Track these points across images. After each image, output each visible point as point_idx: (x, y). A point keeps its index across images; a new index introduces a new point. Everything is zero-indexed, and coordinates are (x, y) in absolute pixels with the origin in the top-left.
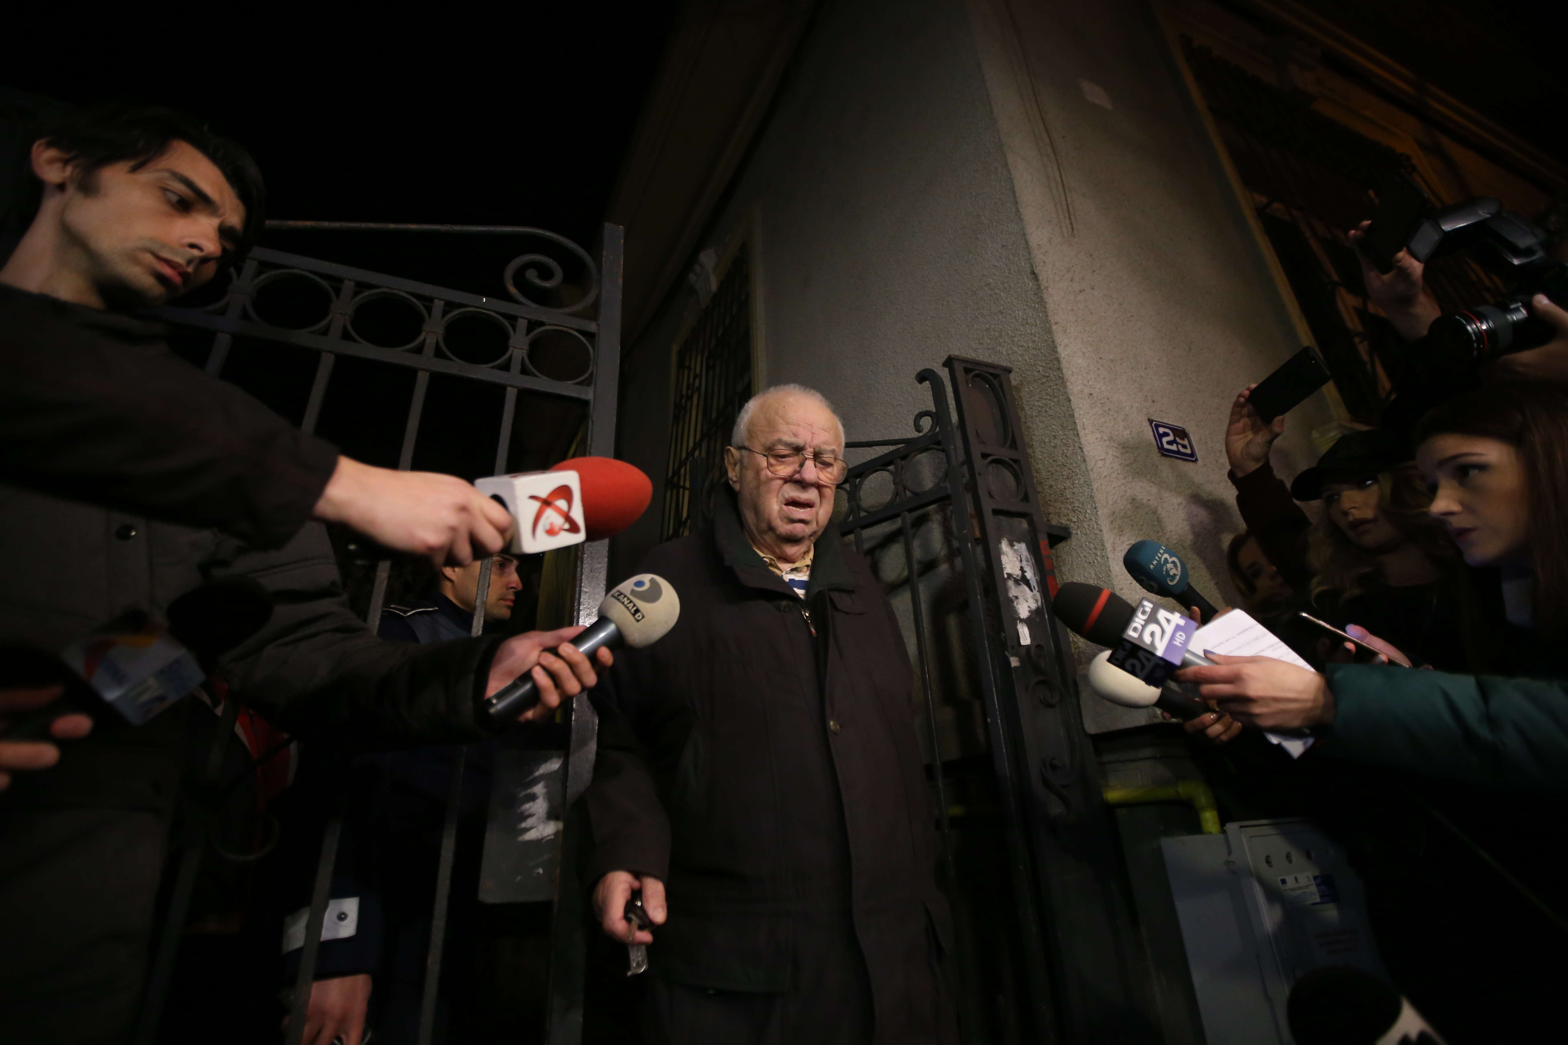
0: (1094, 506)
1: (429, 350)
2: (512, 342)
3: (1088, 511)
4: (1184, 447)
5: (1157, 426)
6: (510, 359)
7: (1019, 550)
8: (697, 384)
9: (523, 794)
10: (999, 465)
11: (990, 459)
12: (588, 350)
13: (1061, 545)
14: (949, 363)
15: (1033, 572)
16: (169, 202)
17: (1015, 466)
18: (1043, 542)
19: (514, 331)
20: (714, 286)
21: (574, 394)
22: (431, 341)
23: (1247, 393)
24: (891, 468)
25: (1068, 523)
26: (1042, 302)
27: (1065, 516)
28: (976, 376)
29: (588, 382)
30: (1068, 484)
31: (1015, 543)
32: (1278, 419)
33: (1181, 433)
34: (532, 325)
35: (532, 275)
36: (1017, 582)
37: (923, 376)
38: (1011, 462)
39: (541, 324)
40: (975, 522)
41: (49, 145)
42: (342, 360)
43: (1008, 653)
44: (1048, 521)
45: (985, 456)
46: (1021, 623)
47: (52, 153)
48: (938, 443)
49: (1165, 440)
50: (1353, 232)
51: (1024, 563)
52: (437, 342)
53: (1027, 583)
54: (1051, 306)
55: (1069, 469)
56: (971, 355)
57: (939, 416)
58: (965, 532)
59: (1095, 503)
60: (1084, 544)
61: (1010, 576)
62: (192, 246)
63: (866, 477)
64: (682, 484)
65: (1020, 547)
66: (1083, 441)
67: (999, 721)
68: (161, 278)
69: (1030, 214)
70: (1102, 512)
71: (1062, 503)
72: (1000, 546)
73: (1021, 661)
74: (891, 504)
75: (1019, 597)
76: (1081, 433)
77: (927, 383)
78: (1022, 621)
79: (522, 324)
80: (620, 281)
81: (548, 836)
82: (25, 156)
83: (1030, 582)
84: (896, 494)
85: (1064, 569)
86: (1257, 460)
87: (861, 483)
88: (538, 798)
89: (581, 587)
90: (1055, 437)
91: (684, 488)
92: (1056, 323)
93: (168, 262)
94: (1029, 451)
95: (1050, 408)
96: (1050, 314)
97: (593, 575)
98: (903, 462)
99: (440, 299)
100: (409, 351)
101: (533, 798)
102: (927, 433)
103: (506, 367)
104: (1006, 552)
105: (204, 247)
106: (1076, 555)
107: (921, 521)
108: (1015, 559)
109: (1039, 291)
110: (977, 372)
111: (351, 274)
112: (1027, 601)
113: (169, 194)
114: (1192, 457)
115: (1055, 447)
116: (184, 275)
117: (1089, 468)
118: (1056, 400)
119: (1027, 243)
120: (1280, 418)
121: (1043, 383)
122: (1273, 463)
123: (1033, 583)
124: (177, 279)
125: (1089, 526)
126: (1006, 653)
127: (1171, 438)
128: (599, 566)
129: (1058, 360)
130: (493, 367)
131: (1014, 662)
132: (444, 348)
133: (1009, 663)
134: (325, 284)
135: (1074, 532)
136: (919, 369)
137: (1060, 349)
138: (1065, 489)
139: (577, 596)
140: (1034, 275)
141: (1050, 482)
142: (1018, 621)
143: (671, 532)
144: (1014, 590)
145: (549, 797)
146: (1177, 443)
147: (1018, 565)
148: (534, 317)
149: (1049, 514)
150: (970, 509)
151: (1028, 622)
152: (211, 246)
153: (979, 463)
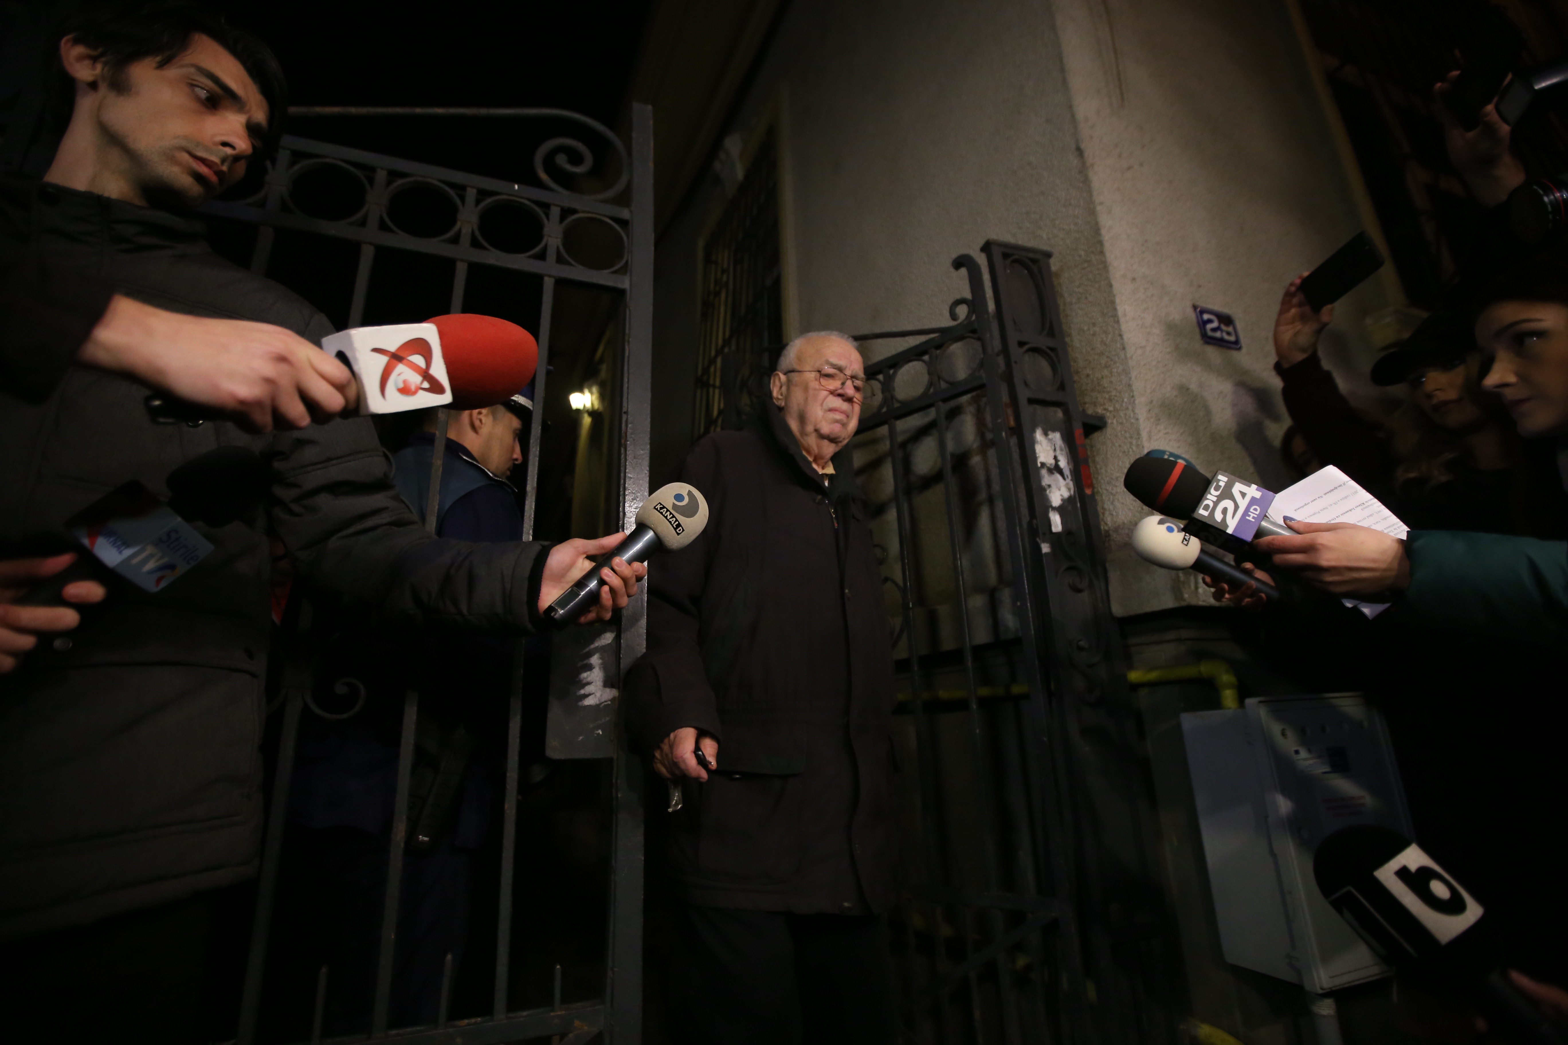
0: (1132, 395)
1: (465, 240)
2: (546, 230)
3: (1126, 400)
4: (1229, 334)
5: (1202, 312)
6: (545, 248)
7: (1054, 439)
8: (725, 278)
9: (580, 664)
10: (1036, 355)
11: (1026, 347)
12: (621, 238)
13: (1096, 435)
14: (987, 248)
15: (1066, 461)
16: (198, 99)
17: (1052, 354)
18: (1078, 431)
19: (548, 219)
20: (740, 174)
21: (610, 283)
22: (466, 231)
23: (1298, 281)
24: (926, 358)
25: (1104, 412)
26: (1087, 181)
27: (1101, 405)
28: (1015, 261)
29: (624, 270)
30: (1106, 372)
31: (1049, 433)
32: (1326, 309)
33: (1226, 320)
34: (566, 212)
35: (561, 160)
36: (1050, 471)
37: (959, 263)
38: (1049, 351)
39: (574, 211)
40: (1010, 411)
41: (77, 41)
42: (381, 252)
43: (1040, 539)
44: (1084, 410)
45: (1021, 344)
46: (1053, 512)
47: (80, 50)
48: (974, 331)
49: (1209, 326)
50: (1438, 85)
51: (1058, 453)
52: (473, 232)
53: (1060, 472)
54: (1096, 183)
55: (1108, 357)
56: (1008, 238)
57: (976, 303)
58: (999, 421)
59: (1132, 391)
60: (1119, 434)
61: (1043, 465)
62: (225, 144)
63: (901, 367)
64: (711, 382)
65: (1055, 437)
66: (1123, 327)
67: (1029, 604)
68: (198, 177)
69: (1077, 82)
70: (1141, 401)
71: (1099, 392)
72: (1034, 435)
73: (1053, 547)
74: (925, 394)
75: (1052, 486)
76: (1122, 320)
77: (963, 271)
78: (1054, 509)
79: (555, 212)
80: (651, 165)
81: (605, 702)
82: (53, 56)
83: (1064, 470)
84: (931, 384)
85: (1097, 459)
86: (1303, 350)
87: (895, 373)
88: (594, 668)
89: (625, 472)
90: (1094, 324)
91: (714, 386)
92: (1101, 203)
93: (203, 161)
94: (1067, 340)
95: (1090, 294)
96: (1095, 193)
97: (637, 462)
98: (938, 352)
99: (473, 187)
100: (445, 241)
101: (590, 668)
102: (964, 321)
103: (542, 256)
104: (1041, 441)
105: (235, 145)
106: (1110, 445)
107: (954, 413)
108: (1049, 448)
109: (1083, 169)
110: (1016, 257)
111: (383, 162)
112: (1060, 490)
113: (197, 90)
114: (1236, 345)
115: (1094, 335)
116: (219, 174)
117: (1128, 355)
118: (1097, 286)
119: (1073, 116)
120: (1329, 307)
121: (1084, 269)
122: (1321, 354)
123: (1067, 472)
124: (214, 179)
125: (1125, 414)
126: (1038, 540)
127: (1215, 324)
128: (642, 452)
129: (1101, 243)
130: (530, 257)
131: (1045, 548)
132: (480, 238)
133: (1040, 549)
134: (359, 173)
135: (1109, 421)
136: (954, 256)
137: (1103, 232)
138: (1103, 378)
139: (622, 481)
140: (1080, 152)
141: (1088, 371)
142: (1050, 510)
143: (702, 430)
144: (1046, 479)
145: (605, 667)
146: (1222, 331)
147: (1052, 454)
148: (566, 204)
149: (1085, 403)
150: (1005, 398)
151: (1060, 510)
152: (243, 144)
153: (1015, 351)
